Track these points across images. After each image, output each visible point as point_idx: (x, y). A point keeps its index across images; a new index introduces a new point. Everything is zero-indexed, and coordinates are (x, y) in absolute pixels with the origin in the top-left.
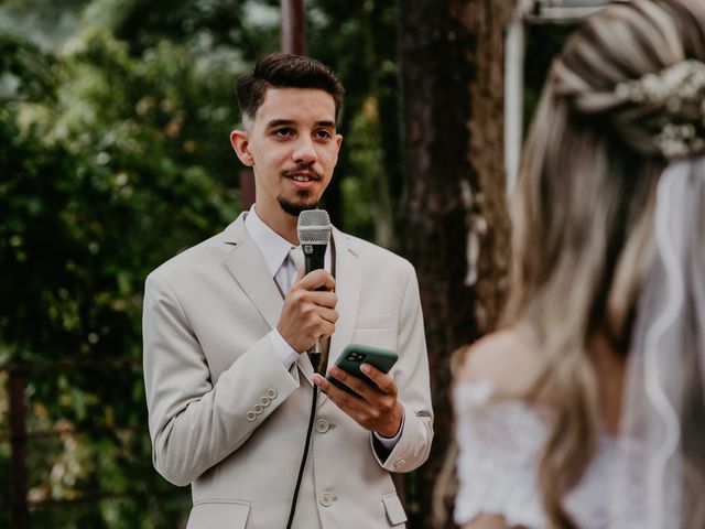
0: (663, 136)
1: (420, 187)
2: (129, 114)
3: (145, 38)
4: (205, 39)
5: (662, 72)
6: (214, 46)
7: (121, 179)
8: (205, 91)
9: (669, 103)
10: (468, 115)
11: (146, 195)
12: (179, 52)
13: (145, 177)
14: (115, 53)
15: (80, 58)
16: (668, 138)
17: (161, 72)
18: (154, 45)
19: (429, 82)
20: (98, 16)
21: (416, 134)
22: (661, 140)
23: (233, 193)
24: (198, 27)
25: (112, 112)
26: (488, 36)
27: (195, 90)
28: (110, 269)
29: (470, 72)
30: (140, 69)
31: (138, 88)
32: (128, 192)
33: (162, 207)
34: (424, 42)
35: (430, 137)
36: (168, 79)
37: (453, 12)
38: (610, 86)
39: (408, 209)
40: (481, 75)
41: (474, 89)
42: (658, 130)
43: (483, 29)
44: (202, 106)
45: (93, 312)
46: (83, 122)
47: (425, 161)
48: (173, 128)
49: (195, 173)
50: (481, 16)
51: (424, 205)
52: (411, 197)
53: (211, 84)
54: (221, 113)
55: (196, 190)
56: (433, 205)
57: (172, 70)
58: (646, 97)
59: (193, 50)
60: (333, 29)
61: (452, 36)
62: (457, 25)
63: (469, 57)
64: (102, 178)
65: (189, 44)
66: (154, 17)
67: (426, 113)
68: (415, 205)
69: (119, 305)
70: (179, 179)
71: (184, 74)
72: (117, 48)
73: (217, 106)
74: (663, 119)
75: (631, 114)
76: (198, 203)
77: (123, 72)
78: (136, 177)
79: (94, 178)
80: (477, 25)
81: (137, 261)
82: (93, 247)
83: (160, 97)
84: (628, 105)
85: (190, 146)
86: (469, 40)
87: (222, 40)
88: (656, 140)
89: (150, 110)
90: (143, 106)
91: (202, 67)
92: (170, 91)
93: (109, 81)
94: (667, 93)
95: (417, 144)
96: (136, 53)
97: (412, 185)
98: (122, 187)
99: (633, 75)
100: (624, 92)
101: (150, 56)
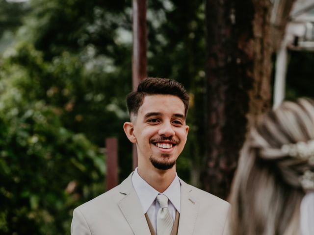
0: (304, 177)
1: (215, 154)
2: (42, 97)
3: (54, 49)
4: (91, 51)
5: (309, 142)
6: (96, 56)
7: (34, 139)
8: (89, 84)
9: (310, 159)
10: (247, 110)
11: (50, 149)
12: (74, 58)
13: (49, 138)
14: (35, 58)
15: (14, 60)
16: (307, 178)
17: (63, 70)
18: (59, 55)
19: (224, 88)
20: (26, 34)
21: (214, 121)
22: (303, 179)
23: (103, 150)
24: (87, 43)
25: (32, 95)
26: (262, 61)
27: (83, 83)
28: (26, 194)
29: (249, 84)
30: (50, 68)
31: (48, 80)
32: (39, 148)
33: (59, 157)
34: (221, 64)
35: (222, 123)
36: (67, 75)
37: (240, 47)
38: (279, 146)
39: (207, 166)
40: (256, 85)
41: (251, 94)
42: (301, 174)
43: (259, 57)
44: (88, 93)
45: (15, 219)
46: (14, 100)
47: (218, 138)
48: (69, 106)
49: (80, 138)
50: (258, 49)
51: (217, 164)
52: (209, 159)
53: (93, 79)
54: (99, 97)
55: (80, 148)
56: (222, 165)
57: (69, 70)
58: (298, 154)
59: (83, 57)
60: (170, 48)
61: (239, 61)
62: (242, 53)
63: (249, 74)
64: (23, 138)
65: (81, 54)
66: (60, 36)
67: (221, 107)
68: (212, 164)
69: (31, 216)
70: (70, 141)
71: (78, 72)
72: (36, 55)
73: (97, 93)
74: (306, 168)
75: (288, 163)
76: (80, 156)
77: (39, 70)
78: (43, 139)
79: (17, 138)
80: (255, 54)
81: (42, 190)
82: (16, 179)
83: (62, 87)
84: (288, 157)
85: (79, 118)
86: (249, 63)
87: (102, 51)
88: (300, 179)
89: (55, 94)
90: (51, 92)
91: (89, 67)
92: (68, 83)
93: (31, 75)
94: (310, 154)
95: (215, 126)
96: (48, 58)
97: (210, 151)
98: (35, 144)
99: (293, 141)
100: (286, 150)
101: (56, 61)
